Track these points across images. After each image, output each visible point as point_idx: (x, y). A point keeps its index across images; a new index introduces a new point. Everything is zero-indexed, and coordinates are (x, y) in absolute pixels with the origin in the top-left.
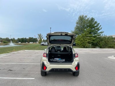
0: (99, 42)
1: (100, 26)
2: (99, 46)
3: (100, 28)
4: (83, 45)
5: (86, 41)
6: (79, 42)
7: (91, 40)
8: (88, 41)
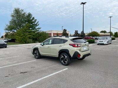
0: (39, 37)
1: (38, 22)
2: (38, 41)
3: (38, 25)
4: (24, 41)
5: (27, 36)
6: (20, 38)
7: (31, 35)
8: (29, 36)
